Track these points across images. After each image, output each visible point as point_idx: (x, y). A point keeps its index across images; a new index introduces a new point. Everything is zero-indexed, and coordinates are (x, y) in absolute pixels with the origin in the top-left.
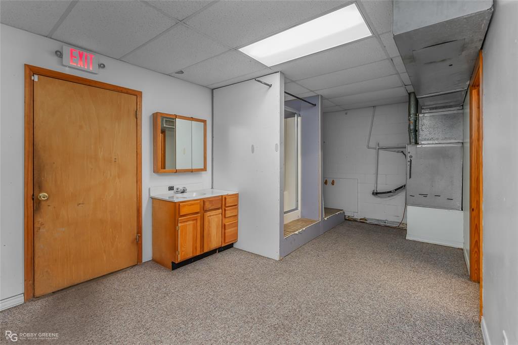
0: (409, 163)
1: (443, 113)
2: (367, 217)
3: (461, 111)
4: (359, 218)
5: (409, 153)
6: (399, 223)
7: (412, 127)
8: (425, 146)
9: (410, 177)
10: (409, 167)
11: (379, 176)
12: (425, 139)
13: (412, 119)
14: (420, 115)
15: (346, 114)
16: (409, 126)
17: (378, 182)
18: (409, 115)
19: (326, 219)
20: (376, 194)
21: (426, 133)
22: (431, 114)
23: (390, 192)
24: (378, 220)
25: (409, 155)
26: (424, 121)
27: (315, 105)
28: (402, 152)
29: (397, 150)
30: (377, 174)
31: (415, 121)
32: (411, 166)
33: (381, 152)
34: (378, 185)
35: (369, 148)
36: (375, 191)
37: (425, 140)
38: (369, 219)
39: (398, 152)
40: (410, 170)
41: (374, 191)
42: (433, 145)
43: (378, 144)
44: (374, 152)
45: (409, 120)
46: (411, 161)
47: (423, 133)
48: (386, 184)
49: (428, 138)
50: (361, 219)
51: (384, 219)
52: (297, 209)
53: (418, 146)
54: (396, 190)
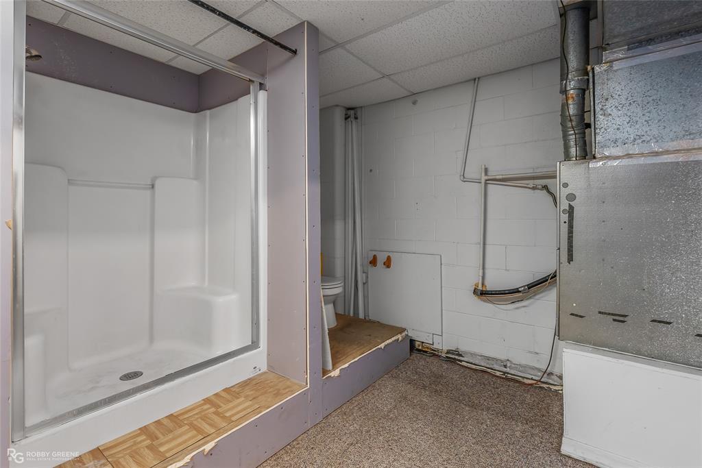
0: (565, 217)
2: (462, 348)
4: (445, 349)
5: (566, 185)
6: (539, 370)
7: (572, 110)
8: (616, 163)
9: (570, 259)
10: (565, 228)
11: (488, 247)
12: (615, 141)
13: (572, 85)
14: (599, 70)
15: (414, 103)
16: (565, 106)
17: (487, 266)
18: (564, 75)
19: (336, 373)
20: (482, 293)
21: (618, 121)
23: (517, 291)
24: (488, 358)
25: (565, 192)
26: (612, 84)
27: (295, 52)
28: (545, 187)
29: (531, 183)
30: (484, 244)
31: (583, 92)
32: (571, 227)
33: (492, 188)
34: (487, 271)
35: (464, 179)
36: (480, 287)
37: (615, 143)
38: (466, 353)
39: (534, 188)
40: (570, 238)
41: (477, 285)
42: (642, 161)
43: (486, 171)
44: (475, 190)
45: (564, 91)
46: (571, 211)
47: (610, 122)
48: (507, 271)
49: (626, 135)
50: (448, 352)
51: (503, 357)
52: (254, 344)
53: (594, 164)
54: (530, 286)
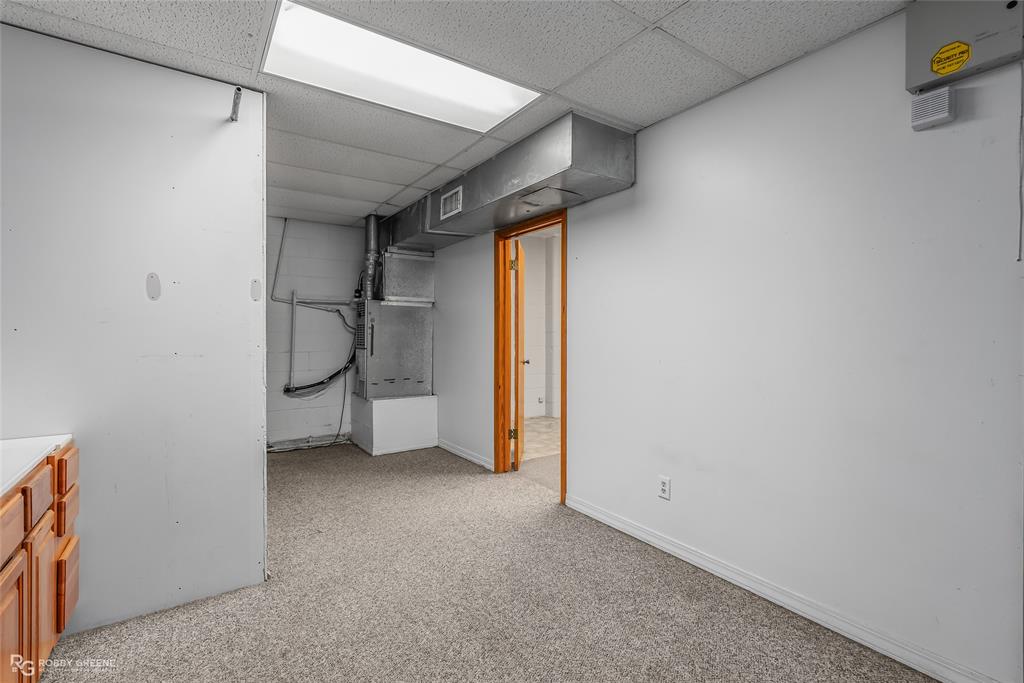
0: (369, 331)
1: (415, 258)
3: (432, 259)
5: (370, 313)
8: (397, 303)
9: (372, 354)
10: (370, 337)
11: (296, 356)
13: (372, 258)
14: (387, 255)
17: (294, 369)
18: (367, 250)
20: (288, 390)
21: (394, 284)
22: (400, 256)
23: (322, 383)
24: (295, 441)
25: (369, 317)
26: (393, 265)
28: (338, 310)
29: (330, 307)
30: (292, 353)
32: (373, 337)
33: (300, 310)
34: (293, 374)
35: (274, 299)
36: (292, 386)
37: (393, 294)
38: (275, 443)
39: (330, 311)
40: (372, 342)
41: (284, 385)
42: (402, 304)
43: (293, 294)
47: (390, 283)
48: (310, 370)
49: (397, 291)
51: (305, 436)
53: (383, 303)
54: (331, 378)
